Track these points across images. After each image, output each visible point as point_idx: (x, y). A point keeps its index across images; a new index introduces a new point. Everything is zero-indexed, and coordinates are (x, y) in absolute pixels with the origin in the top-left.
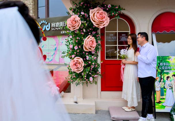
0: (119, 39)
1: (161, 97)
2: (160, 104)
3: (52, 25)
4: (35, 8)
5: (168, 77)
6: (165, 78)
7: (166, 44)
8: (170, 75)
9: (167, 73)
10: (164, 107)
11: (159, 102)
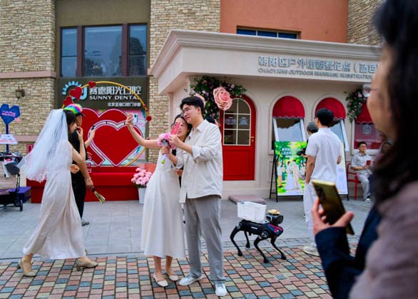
0: (239, 123)
1: (283, 182)
2: (282, 188)
3: (91, 90)
4: (55, 57)
5: (289, 162)
6: (286, 164)
7: (285, 129)
8: (291, 160)
9: (288, 158)
10: (284, 191)
11: (281, 187)
